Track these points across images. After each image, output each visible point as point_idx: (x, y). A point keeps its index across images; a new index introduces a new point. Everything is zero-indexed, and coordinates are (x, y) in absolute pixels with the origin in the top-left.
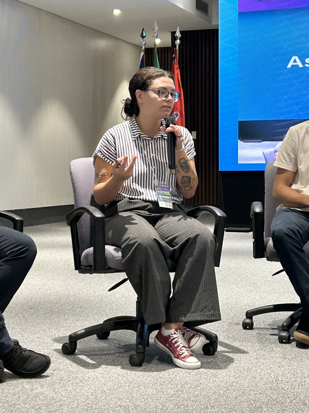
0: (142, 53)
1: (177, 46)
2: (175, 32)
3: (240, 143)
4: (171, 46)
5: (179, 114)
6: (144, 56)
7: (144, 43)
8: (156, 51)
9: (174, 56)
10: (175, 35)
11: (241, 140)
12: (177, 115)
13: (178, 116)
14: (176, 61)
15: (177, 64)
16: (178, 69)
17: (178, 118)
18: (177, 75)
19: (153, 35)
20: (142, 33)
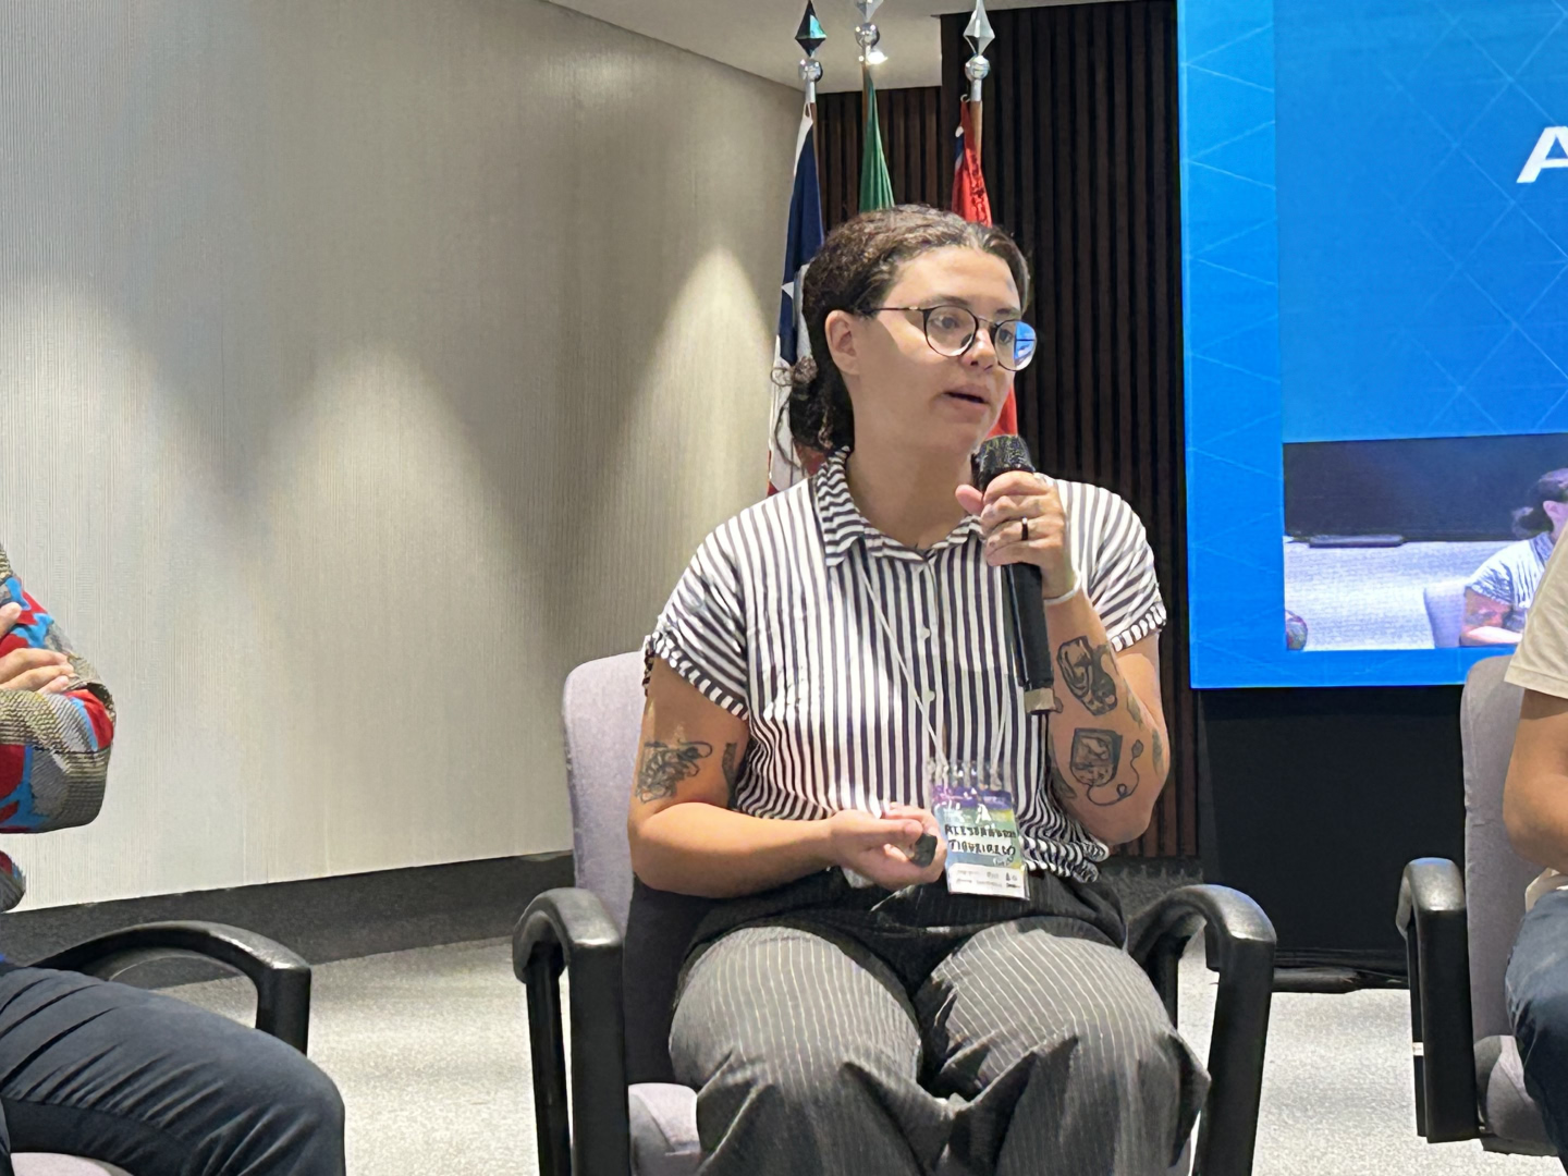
0: (807, 123)
1: (978, 87)
2: (964, 18)
3: (1294, 551)
4: (937, 81)
6: (816, 137)
7: (813, 72)
8: (871, 106)
9: (962, 135)
10: (967, 33)
11: (1300, 539)
14: (973, 156)
15: (976, 172)
16: (980, 194)
19: (858, 36)
20: (805, 27)
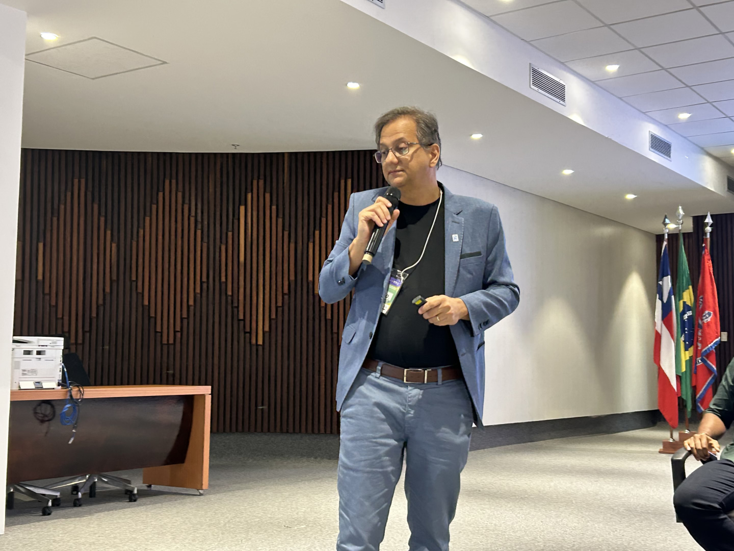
0: (665, 243)
1: (708, 234)
4: (691, 231)
5: (712, 313)
6: (667, 246)
7: (667, 231)
9: (704, 246)
10: (705, 221)
12: (709, 314)
13: (711, 316)
14: (707, 251)
15: (708, 255)
16: (709, 260)
17: (711, 319)
18: (709, 267)
20: (664, 221)
